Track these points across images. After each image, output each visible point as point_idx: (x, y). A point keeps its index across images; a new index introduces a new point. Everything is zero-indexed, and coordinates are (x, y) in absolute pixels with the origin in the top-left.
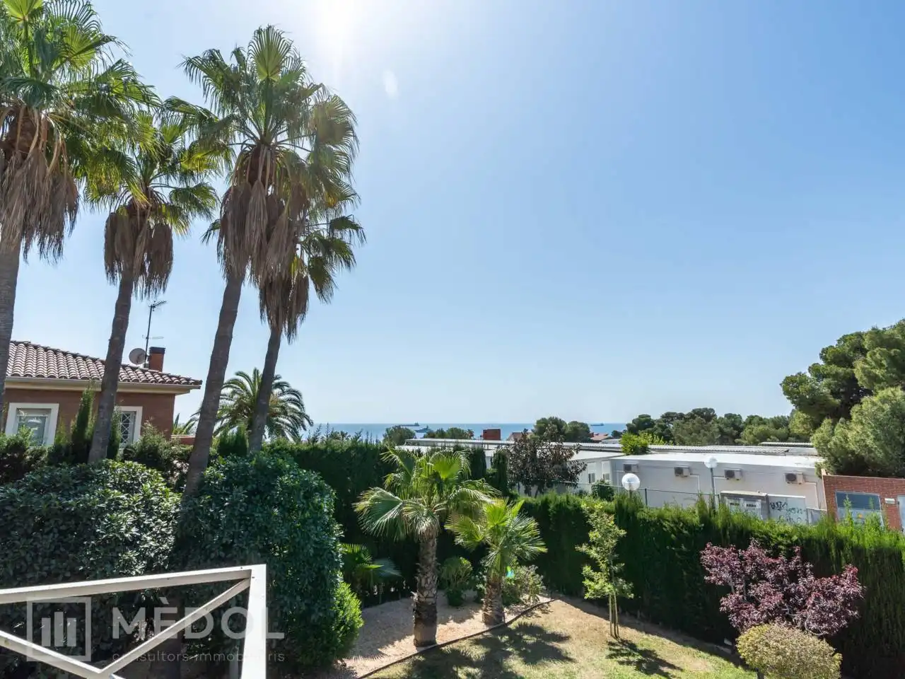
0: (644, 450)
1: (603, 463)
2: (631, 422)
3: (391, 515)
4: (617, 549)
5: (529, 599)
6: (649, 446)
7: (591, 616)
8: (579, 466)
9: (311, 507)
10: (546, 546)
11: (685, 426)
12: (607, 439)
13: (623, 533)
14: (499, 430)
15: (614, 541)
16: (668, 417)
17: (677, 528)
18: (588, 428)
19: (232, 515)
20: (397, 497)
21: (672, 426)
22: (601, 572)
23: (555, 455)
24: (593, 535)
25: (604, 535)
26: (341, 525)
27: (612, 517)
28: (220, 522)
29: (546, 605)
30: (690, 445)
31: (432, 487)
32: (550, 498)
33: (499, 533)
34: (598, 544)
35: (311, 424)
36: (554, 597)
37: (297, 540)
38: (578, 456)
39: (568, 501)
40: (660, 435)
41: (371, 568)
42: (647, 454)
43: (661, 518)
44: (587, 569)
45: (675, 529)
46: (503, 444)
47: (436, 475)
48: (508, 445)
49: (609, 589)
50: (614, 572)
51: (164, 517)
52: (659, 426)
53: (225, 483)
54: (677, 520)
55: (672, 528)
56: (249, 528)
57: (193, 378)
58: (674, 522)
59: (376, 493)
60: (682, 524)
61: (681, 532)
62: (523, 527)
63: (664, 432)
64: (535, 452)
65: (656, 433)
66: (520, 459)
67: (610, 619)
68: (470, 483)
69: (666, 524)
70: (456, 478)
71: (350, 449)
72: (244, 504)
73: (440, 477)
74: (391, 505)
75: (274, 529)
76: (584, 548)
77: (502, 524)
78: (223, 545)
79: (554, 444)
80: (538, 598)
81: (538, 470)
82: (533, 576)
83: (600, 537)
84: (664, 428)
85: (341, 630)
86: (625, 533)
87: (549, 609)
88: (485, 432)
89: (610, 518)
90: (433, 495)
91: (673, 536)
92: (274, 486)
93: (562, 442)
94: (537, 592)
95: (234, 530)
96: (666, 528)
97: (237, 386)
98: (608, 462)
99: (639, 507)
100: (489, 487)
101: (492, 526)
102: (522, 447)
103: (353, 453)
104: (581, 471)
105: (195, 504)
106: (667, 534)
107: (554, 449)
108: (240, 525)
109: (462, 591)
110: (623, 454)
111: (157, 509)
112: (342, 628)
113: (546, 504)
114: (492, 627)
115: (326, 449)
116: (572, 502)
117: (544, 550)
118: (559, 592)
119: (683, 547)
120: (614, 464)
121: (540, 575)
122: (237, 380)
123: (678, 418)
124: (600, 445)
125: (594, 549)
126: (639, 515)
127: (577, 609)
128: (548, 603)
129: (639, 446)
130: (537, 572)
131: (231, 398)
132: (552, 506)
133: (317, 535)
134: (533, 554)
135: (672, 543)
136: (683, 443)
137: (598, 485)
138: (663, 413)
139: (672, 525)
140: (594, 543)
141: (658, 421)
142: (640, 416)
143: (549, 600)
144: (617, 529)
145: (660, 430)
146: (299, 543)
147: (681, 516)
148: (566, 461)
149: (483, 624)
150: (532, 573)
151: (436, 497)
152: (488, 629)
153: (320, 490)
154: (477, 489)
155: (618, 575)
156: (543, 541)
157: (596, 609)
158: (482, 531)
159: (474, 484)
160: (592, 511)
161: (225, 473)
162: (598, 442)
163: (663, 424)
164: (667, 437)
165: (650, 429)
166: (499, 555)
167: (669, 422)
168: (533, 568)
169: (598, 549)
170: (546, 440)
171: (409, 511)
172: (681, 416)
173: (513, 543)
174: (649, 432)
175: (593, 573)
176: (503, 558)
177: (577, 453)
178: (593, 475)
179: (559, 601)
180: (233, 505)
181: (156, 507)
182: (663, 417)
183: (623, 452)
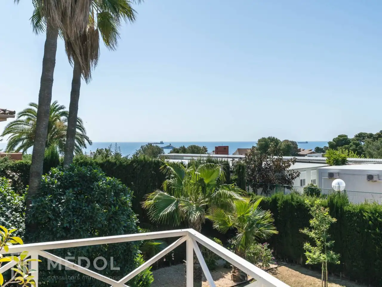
0: (344, 162)
1: (311, 171)
2: (332, 141)
3: (170, 209)
4: (329, 231)
5: (263, 265)
6: (348, 159)
7: (307, 276)
8: (294, 174)
9: (120, 203)
10: (277, 230)
11: (375, 143)
12: (311, 153)
13: (334, 220)
14: (228, 147)
15: (327, 226)
16: (361, 136)
17: (374, 217)
18: (296, 145)
19: (68, 208)
20: (172, 196)
21: (363, 143)
22: (317, 247)
23: (276, 166)
24: (312, 222)
25: (321, 222)
26: (138, 215)
27: (327, 209)
28: (60, 213)
29: (275, 269)
30: (377, 158)
31: (198, 188)
32: (278, 197)
33: (244, 221)
34: (316, 228)
35: (90, 143)
36: (280, 264)
37: (113, 225)
38: (294, 167)
39: (292, 199)
40: (354, 151)
41: (154, 245)
42: (346, 164)
43: (362, 210)
44: (307, 245)
45: (372, 218)
46: (236, 158)
47: (201, 180)
48: (241, 158)
49: (324, 257)
50: (327, 246)
51: (16, 210)
52: (354, 144)
53: (59, 187)
54: (374, 212)
55: (370, 217)
56: (80, 217)
57: (7, 110)
58: (371, 213)
59: (157, 194)
60: (377, 214)
61: (377, 219)
62: (261, 216)
63: (357, 148)
64: (261, 164)
65: (351, 148)
66: (250, 169)
67: (322, 278)
68: (225, 186)
69: (365, 214)
70: (215, 182)
71: (133, 162)
72: (74, 201)
73: (204, 182)
74: (169, 202)
75: (97, 217)
76: (305, 231)
77: (247, 215)
78: (64, 228)
79: (276, 157)
80: (269, 265)
81: (263, 176)
82: (266, 250)
83: (317, 223)
84: (357, 145)
85: (140, 284)
86: (336, 220)
87: (277, 272)
88: (216, 148)
89: (326, 210)
90: (199, 194)
91: (370, 222)
92: (93, 189)
93: (282, 155)
94: (268, 261)
95: (70, 218)
96: (365, 217)
97: (32, 115)
98: (316, 171)
99: (345, 202)
100: (239, 189)
101: (239, 216)
102: (252, 159)
103: (135, 165)
104: (296, 177)
105: (42, 201)
106: (366, 222)
107: (276, 161)
108: (74, 215)
109: (216, 261)
110: (327, 165)
111: (10, 205)
112: (141, 283)
113: (275, 201)
114: (238, 283)
115: (115, 163)
116: (295, 199)
117: (276, 232)
118: (283, 261)
119: (377, 230)
120: (320, 172)
121: (271, 250)
122: (31, 109)
123: (368, 137)
124: (306, 158)
125: (313, 231)
126: (346, 208)
127: (297, 272)
128: (276, 268)
129: (340, 159)
130: (269, 247)
131: (27, 123)
132: (280, 202)
133: (125, 222)
134: (268, 235)
135: (369, 227)
136: (371, 156)
137: (309, 188)
138: (357, 133)
139: (370, 215)
140: (313, 227)
141: (353, 140)
142: (339, 136)
143: (276, 266)
144: (330, 218)
145: (354, 147)
146: (114, 227)
147: (378, 208)
148: (284, 169)
149: (232, 281)
150: (265, 248)
151: (200, 197)
152: (236, 284)
153: (123, 191)
154: (230, 190)
155: (329, 249)
156: (275, 226)
157: (311, 272)
158: (232, 220)
159: (228, 187)
160: (312, 206)
161: (58, 179)
162: (304, 155)
163: (357, 142)
164: (360, 152)
165: (346, 146)
166: (244, 236)
167: (361, 141)
168: (266, 245)
169: (316, 231)
170: (269, 155)
171: (184, 206)
172: (371, 136)
173: (254, 228)
174: (346, 148)
175: (311, 248)
176: (247, 238)
177: (294, 164)
178: (304, 180)
179: (283, 267)
180: (68, 201)
181: (9, 204)
182: (356, 136)
183: (327, 163)
